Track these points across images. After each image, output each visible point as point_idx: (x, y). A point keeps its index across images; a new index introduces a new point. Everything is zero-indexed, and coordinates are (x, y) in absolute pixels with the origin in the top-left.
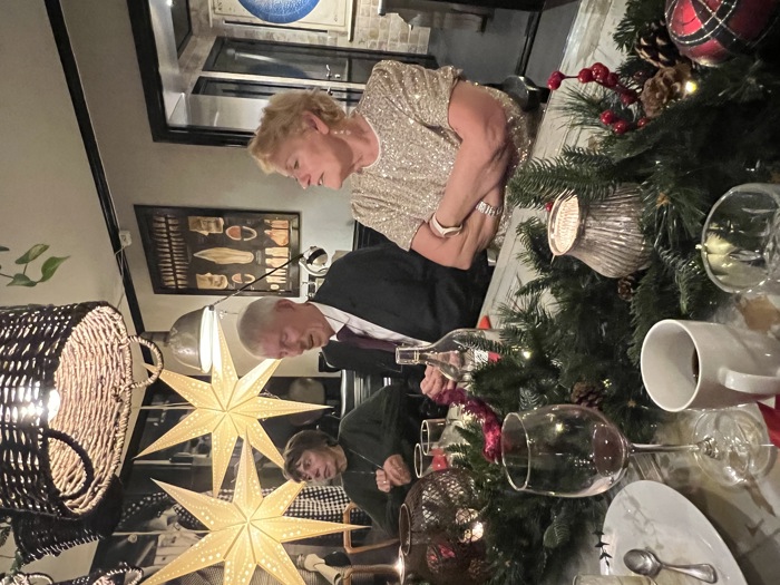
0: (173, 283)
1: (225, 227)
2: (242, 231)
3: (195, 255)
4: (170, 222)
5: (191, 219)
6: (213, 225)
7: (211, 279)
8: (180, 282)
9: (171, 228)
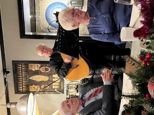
0: (22, 89)
1: (40, 67)
2: (46, 68)
3: (30, 78)
4: (23, 66)
5: (30, 65)
6: (36, 67)
7: (34, 87)
8: (24, 89)
9: (23, 69)
